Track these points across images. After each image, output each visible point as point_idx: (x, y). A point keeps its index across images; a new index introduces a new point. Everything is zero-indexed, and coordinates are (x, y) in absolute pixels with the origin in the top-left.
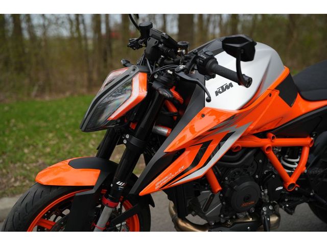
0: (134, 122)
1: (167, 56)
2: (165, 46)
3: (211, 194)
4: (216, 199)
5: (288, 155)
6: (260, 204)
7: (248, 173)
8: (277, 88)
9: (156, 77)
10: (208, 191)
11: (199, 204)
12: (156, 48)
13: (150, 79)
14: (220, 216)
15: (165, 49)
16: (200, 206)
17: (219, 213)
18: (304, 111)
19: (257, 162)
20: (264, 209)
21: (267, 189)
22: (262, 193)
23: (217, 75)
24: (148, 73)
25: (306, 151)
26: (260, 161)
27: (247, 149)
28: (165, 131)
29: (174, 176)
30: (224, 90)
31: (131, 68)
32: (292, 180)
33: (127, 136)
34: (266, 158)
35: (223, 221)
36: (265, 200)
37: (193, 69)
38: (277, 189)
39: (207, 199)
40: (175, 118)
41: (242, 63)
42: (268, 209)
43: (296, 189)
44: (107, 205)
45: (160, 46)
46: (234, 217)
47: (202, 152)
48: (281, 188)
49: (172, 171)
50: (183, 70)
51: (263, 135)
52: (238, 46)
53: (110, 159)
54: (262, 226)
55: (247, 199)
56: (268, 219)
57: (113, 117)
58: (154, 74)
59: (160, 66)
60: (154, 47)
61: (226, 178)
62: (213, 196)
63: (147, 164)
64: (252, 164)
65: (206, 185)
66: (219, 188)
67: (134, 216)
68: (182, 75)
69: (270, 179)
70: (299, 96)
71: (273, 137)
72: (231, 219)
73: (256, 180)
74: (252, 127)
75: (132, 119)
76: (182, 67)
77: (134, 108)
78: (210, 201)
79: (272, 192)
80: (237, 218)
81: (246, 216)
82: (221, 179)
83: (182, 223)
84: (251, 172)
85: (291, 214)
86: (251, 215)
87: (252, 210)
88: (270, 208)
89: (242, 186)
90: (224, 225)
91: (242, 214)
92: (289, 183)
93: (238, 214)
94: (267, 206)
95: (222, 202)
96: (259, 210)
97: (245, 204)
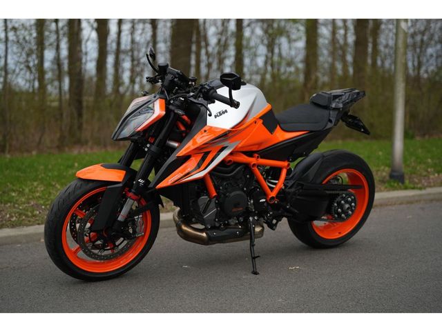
0: (152, 137)
1: (180, 87)
2: (179, 80)
3: (209, 199)
4: (212, 204)
6: (248, 213)
7: (238, 185)
8: (260, 118)
9: (172, 102)
10: (206, 197)
11: (198, 206)
12: (172, 81)
13: (168, 104)
14: (215, 220)
15: (179, 82)
16: (199, 209)
17: (214, 218)
18: (281, 139)
19: (246, 177)
20: (251, 219)
21: (253, 199)
22: (249, 203)
23: (216, 101)
24: (166, 99)
25: (284, 172)
26: (248, 176)
27: (238, 164)
28: (176, 145)
29: (182, 175)
30: (221, 115)
31: (153, 95)
32: (273, 194)
33: (148, 145)
34: (252, 174)
35: (217, 225)
36: (251, 209)
37: (199, 97)
38: (261, 201)
39: (205, 203)
40: (184, 135)
41: (233, 91)
42: (254, 218)
43: (276, 202)
44: (130, 198)
45: (176, 80)
46: (226, 222)
47: (203, 159)
48: (264, 200)
49: (181, 172)
50: (192, 96)
51: (250, 154)
52: (230, 79)
53: (131, 167)
54: (249, 233)
55: (236, 205)
57: (139, 129)
58: (170, 100)
59: (174, 94)
60: (171, 81)
61: (221, 188)
62: (210, 201)
63: (156, 174)
64: (241, 178)
65: (205, 192)
66: (215, 194)
67: (147, 212)
68: (192, 99)
69: (256, 191)
70: (278, 126)
71: (258, 157)
72: (225, 224)
73: (244, 191)
74: (240, 145)
75: (151, 134)
76: (192, 94)
77: (155, 123)
78: (208, 205)
79: (257, 203)
80: (228, 224)
81: (236, 224)
82: (217, 188)
83: (184, 228)
84: (241, 185)
85: (274, 230)
86: (240, 223)
87: (241, 219)
88: (256, 218)
89: (233, 194)
90: (218, 228)
91: (233, 222)
92: (270, 197)
93: (230, 221)
94: (253, 216)
95: (217, 208)
96: (246, 220)
97: (235, 210)
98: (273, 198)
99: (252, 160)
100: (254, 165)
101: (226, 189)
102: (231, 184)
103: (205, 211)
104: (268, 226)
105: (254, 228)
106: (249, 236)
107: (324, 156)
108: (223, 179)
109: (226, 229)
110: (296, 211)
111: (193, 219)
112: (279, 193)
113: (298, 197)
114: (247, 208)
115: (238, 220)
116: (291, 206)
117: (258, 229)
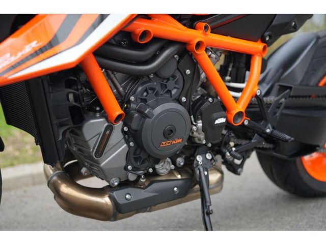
3: (106, 124)
5: (230, 76)
6: (192, 148)
7: (169, 91)
10: (101, 120)
14: (126, 168)
16: (89, 148)
17: (124, 164)
19: (183, 74)
20: (199, 158)
21: (202, 119)
22: (194, 128)
25: (257, 63)
26: (188, 72)
32: (241, 107)
35: (132, 177)
36: (199, 140)
38: (217, 122)
39: (99, 134)
42: (205, 158)
43: (246, 123)
46: (151, 170)
48: (223, 120)
54: (197, 186)
56: (206, 173)
61: (132, 98)
62: (110, 128)
64: (174, 76)
65: (98, 109)
71: (206, 29)
72: (147, 175)
73: (182, 104)
78: (105, 139)
79: (209, 127)
80: (156, 174)
81: (171, 172)
82: (123, 100)
83: (65, 189)
84: (174, 92)
85: (239, 174)
86: (178, 169)
87: (180, 161)
88: (209, 156)
89: (158, 110)
90: (135, 184)
91: (164, 168)
92: (235, 112)
93: (157, 167)
94: (203, 154)
95: (127, 142)
96: (190, 161)
97: (165, 144)
98: (239, 114)
99: (195, 35)
100: (199, 44)
101: (144, 100)
102: (153, 89)
103: (100, 151)
104: (229, 169)
105: (207, 177)
106: (199, 193)
107: (318, 38)
108: (135, 78)
109: (152, 183)
110: (288, 137)
111: (84, 170)
112: (250, 105)
113: (285, 112)
114: (191, 139)
115: (174, 163)
116: (273, 128)
117: (214, 177)
